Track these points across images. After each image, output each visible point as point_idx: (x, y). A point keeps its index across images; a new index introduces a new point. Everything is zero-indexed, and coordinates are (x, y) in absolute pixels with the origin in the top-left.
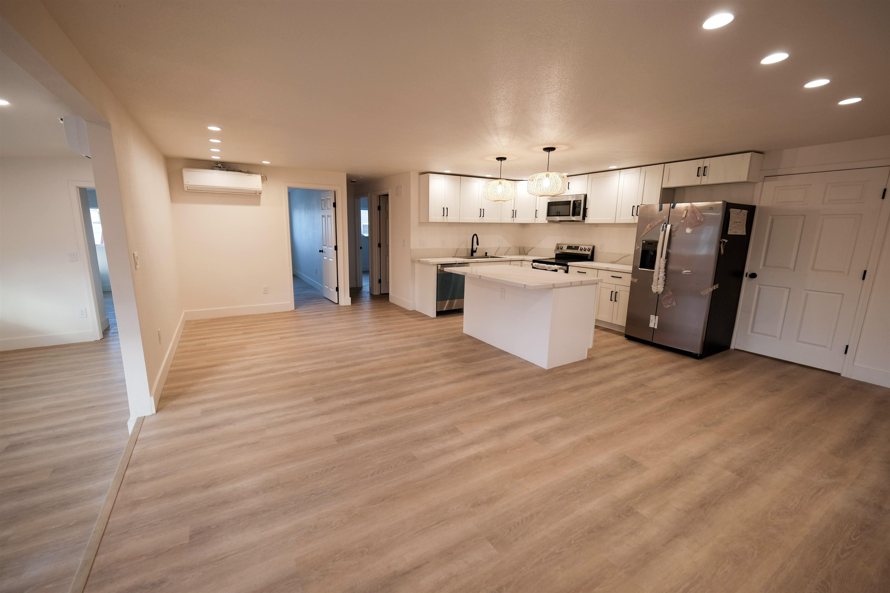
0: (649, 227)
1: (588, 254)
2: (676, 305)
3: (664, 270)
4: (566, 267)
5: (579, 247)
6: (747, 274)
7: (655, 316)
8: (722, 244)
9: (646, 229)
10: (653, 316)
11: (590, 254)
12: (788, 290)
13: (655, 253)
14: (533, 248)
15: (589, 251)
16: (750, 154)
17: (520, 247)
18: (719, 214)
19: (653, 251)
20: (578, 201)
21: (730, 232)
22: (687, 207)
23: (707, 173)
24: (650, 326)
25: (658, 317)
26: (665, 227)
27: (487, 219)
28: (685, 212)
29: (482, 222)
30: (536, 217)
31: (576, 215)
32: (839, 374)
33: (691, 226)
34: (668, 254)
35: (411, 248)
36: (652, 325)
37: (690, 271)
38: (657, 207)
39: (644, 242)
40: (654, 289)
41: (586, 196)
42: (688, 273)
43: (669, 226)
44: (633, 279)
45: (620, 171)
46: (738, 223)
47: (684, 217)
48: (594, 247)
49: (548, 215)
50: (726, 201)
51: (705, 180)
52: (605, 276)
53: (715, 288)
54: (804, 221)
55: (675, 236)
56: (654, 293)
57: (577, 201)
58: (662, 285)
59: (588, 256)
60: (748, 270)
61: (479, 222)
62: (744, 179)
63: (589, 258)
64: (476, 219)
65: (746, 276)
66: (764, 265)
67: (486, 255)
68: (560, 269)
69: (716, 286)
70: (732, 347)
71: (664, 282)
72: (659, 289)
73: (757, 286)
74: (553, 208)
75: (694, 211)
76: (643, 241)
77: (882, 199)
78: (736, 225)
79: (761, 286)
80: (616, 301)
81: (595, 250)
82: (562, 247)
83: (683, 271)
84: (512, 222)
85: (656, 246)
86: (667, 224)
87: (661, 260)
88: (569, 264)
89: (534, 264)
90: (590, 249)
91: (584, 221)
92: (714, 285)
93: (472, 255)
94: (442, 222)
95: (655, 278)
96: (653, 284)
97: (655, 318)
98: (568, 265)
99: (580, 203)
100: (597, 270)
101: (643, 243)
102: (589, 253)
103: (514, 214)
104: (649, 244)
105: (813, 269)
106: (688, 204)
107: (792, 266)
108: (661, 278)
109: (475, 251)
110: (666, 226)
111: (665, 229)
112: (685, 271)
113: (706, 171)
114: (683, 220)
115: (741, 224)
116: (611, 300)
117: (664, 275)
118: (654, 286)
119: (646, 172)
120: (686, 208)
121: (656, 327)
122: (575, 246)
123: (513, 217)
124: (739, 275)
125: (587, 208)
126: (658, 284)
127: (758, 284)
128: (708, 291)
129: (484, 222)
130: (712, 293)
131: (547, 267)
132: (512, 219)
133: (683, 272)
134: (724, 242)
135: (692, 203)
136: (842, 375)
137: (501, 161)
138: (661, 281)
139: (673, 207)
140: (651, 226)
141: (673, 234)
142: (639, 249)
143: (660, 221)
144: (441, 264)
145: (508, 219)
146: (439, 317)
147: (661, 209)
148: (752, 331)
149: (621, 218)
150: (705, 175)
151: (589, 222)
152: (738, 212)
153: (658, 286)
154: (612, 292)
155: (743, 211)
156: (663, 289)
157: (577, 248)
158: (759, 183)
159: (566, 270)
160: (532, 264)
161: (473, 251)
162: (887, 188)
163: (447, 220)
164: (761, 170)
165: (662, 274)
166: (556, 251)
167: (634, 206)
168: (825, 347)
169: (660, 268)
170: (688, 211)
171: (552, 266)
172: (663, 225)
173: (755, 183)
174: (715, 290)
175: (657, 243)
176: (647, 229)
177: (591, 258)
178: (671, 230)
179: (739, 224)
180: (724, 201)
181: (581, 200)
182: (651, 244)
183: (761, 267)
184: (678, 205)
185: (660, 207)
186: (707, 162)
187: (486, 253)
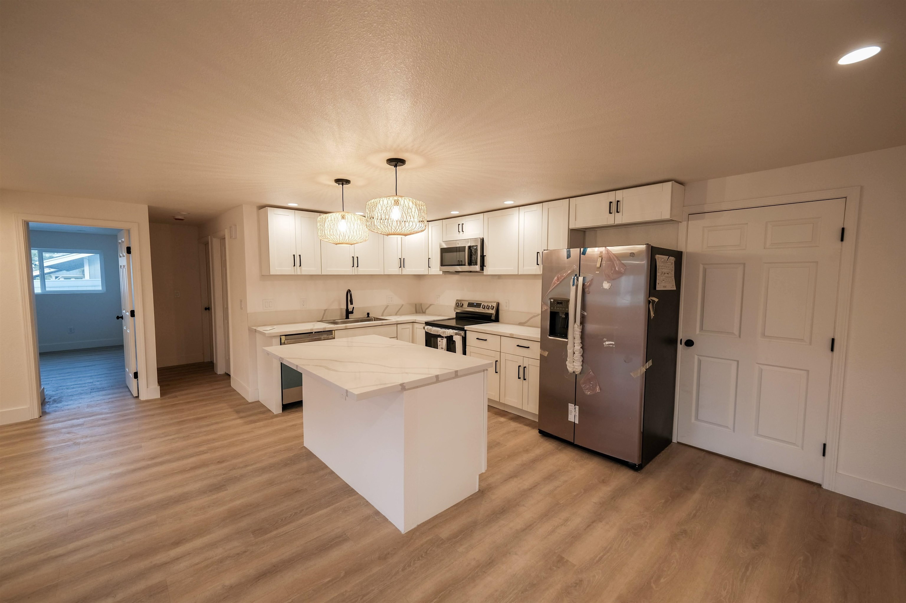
0: (556, 280)
1: (492, 314)
2: (599, 391)
3: (580, 341)
4: (464, 332)
5: (481, 304)
6: (681, 340)
7: (575, 406)
8: (651, 305)
9: (553, 283)
10: (571, 405)
11: (494, 314)
12: (736, 362)
13: (567, 315)
14: (431, 305)
15: (493, 309)
16: (670, 184)
17: (416, 305)
18: (644, 263)
19: (564, 313)
20: (474, 246)
21: (659, 287)
22: (601, 252)
23: (620, 209)
24: (569, 420)
25: (578, 407)
26: (576, 280)
27: (362, 270)
28: (599, 260)
29: (356, 274)
30: (429, 267)
31: (473, 264)
32: (819, 486)
33: (609, 279)
34: (583, 317)
35: (248, 312)
36: (571, 418)
37: (613, 343)
38: (564, 253)
39: (552, 300)
40: (569, 367)
41: (482, 241)
42: (611, 346)
43: (581, 279)
44: (542, 351)
45: (519, 208)
46: (666, 275)
47: (599, 266)
48: (498, 304)
49: (442, 265)
50: (650, 245)
51: (620, 219)
52: (509, 345)
53: (648, 366)
54: (744, 270)
55: (590, 292)
56: (570, 373)
57: (472, 246)
58: (580, 362)
59: (491, 316)
60: (682, 335)
61: (351, 274)
62: (666, 216)
63: (493, 318)
64: (348, 270)
65: (681, 344)
66: (701, 329)
67: (368, 316)
68: (456, 334)
69: (650, 363)
70: (674, 440)
71: (581, 357)
72: (576, 367)
73: (696, 357)
74: (447, 255)
75: (611, 259)
76: (550, 299)
77: (841, 242)
78: (664, 277)
79: (701, 358)
80: (525, 379)
81: (500, 308)
82: (463, 305)
83: (605, 341)
84: (400, 274)
85: (567, 307)
86: (578, 275)
87: (575, 326)
88: (466, 327)
89: (426, 327)
90: (494, 307)
91: (482, 271)
92: (646, 363)
93: (347, 317)
94: (294, 274)
95: (570, 351)
96: (568, 359)
97: (575, 408)
98: (465, 329)
99: (476, 249)
100: (500, 336)
101: (551, 302)
102: (493, 312)
103: (402, 263)
104: (558, 303)
105: (764, 335)
106: (602, 249)
107: (736, 331)
108: (577, 353)
109: (352, 312)
110: (578, 280)
111: (576, 283)
112: (607, 343)
113: (620, 207)
114: (597, 271)
115: (670, 275)
116: (519, 378)
117: (581, 348)
118: (570, 363)
119: (548, 209)
120: (600, 255)
121: (577, 422)
122: (476, 303)
123: (401, 267)
124: (673, 341)
125: (485, 256)
126: (574, 360)
127: (697, 355)
128: (639, 371)
129: (359, 274)
130: (645, 372)
131: (441, 333)
132: (399, 270)
133: (604, 344)
134: (654, 301)
135: (607, 247)
136: (825, 487)
137: (343, 186)
138: (578, 356)
139: (584, 253)
140: (558, 279)
141: (586, 290)
142: (547, 310)
143: (569, 272)
144: (285, 335)
145: (394, 270)
146: (286, 412)
147: (569, 256)
148: (697, 418)
149: (524, 268)
150: (619, 212)
151: (489, 273)
152: (665, 260)
153: (574, 364)
154: (519, 366)
155: (670, 257)
156: (581, 367)
157: (478, 305)
158: (683, 222)
159: (464, 336)
160: (424, 328)
161: (348, 313)
162: (845, 227)
163: (301, 272)
164: (684, 206)
165: (578, 347)
166: (455, 309)
167: (539, 253)
168: (794, 444)
169: (574, 338)
170: (603, 259)
171: (447, 330)
172: (573, 277)
173: (678, 222)
174: (648, 369)
175: (568, 301)
176: (555, 283)
177: (495, 318)
178: (583, 285)
179: (668, 275)
180: (648, 244)
181: (477, 246)
182: (561, 303)
183: (698, 332)
184: (589, 250)
185: (567, 253)
186: (619, 195)
187: (368, 314)
